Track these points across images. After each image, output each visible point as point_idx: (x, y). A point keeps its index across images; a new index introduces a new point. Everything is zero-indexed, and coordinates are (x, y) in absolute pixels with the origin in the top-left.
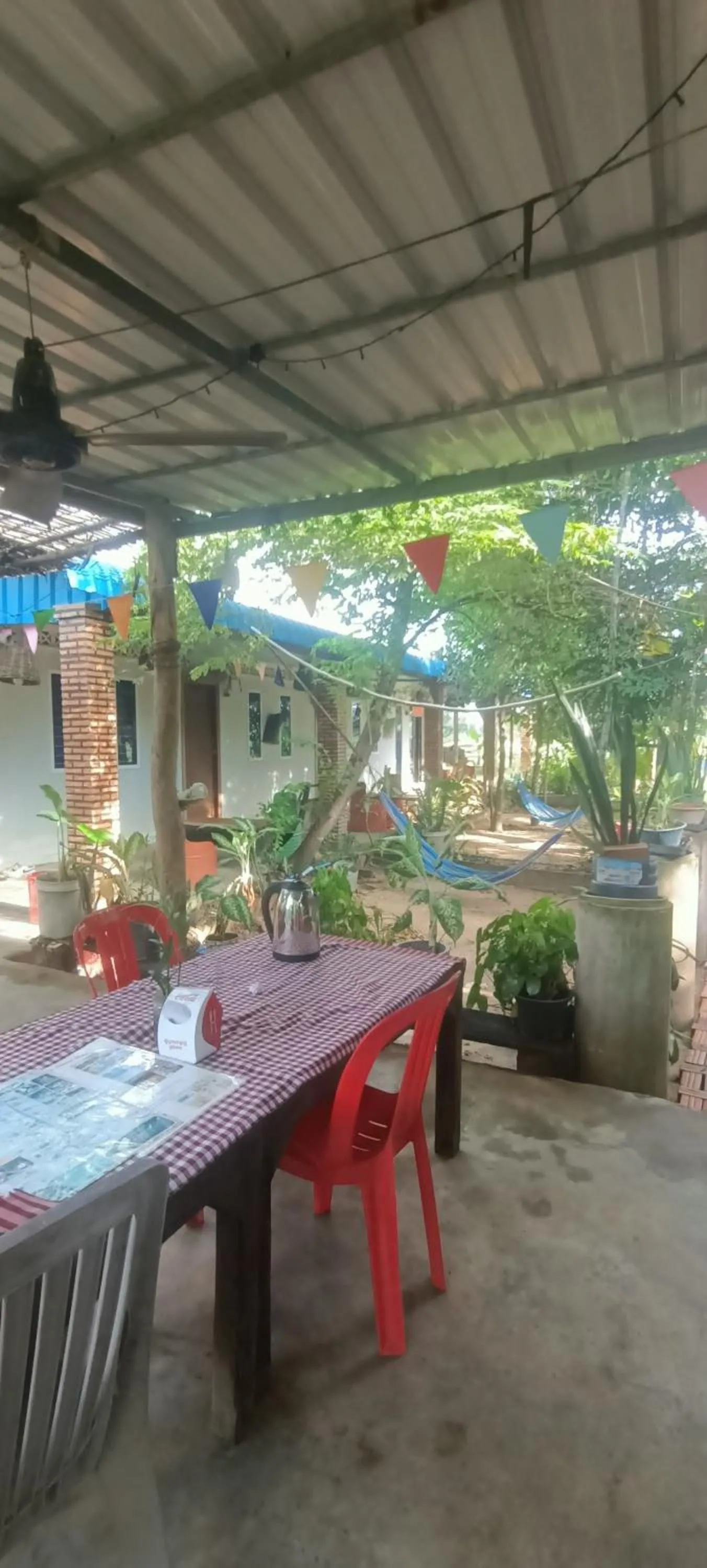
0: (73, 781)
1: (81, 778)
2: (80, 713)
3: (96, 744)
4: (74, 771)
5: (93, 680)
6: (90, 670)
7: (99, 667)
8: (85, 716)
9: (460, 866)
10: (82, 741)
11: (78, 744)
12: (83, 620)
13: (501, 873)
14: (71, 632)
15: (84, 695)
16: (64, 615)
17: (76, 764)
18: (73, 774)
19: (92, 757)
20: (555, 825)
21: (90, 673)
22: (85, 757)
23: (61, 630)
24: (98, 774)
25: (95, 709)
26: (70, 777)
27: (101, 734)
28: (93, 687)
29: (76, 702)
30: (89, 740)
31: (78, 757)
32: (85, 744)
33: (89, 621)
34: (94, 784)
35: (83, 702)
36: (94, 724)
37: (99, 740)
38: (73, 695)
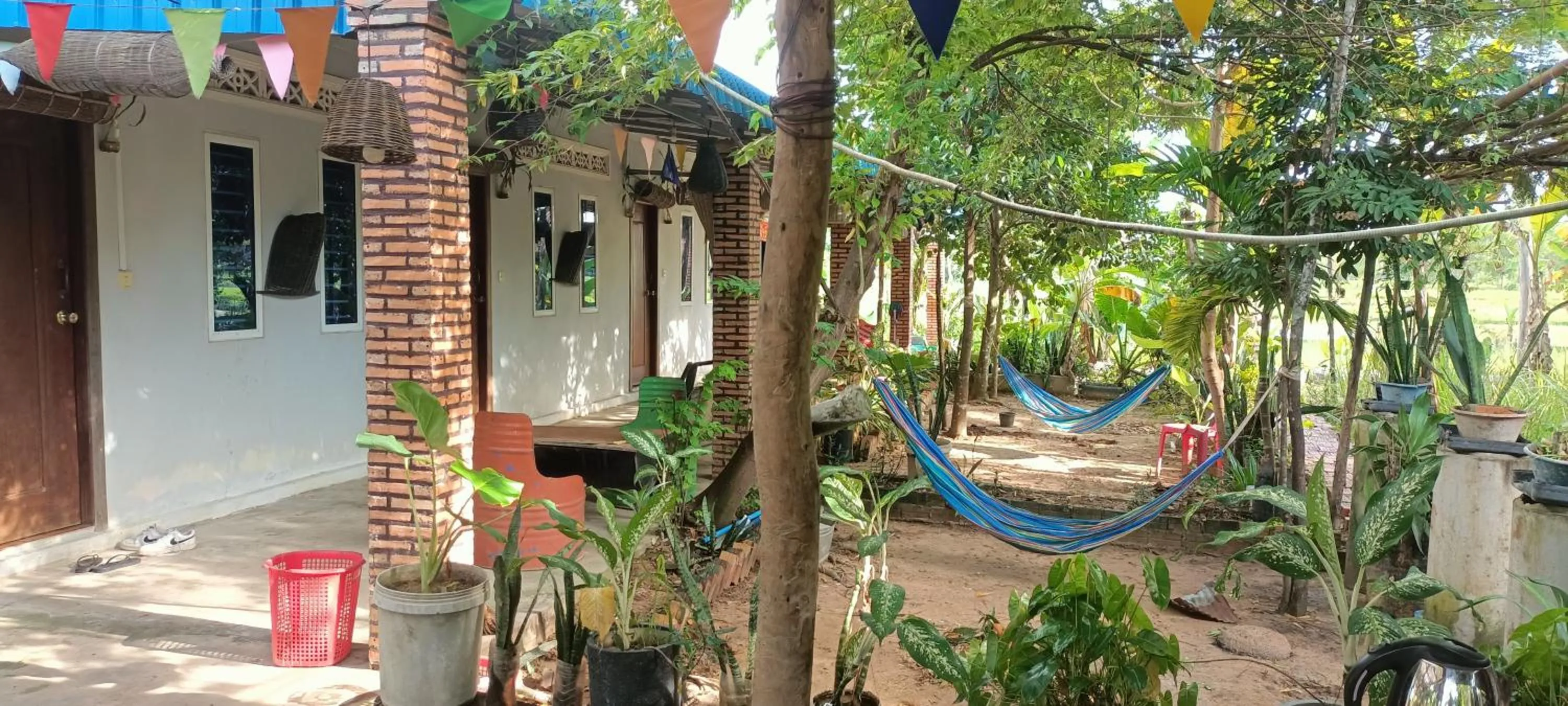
0: (387, 366)
1: (405, 361)
2: (407, 226)
3: (439, 291)
4: (390, 346)
5: (436, 159)
6: (431, 137)
7: (447, 133)
8: (419, 233)
9: (1018, 511)
10: (411, 284)
11: (402, 290)
12: (419, 33)
13: (1111, 522)
14: (390, 57)
15: (421, 188)
16: (374, 20)
17: (393, 332)
18: (387, 352)
19: (434, 319)
20: (1073, 429)
21: (432, 144)
22: (418, 319)
23: (362, 51)
24: (441, 353)
25: (438, 219)
26: (380, 359)
27: (448, 270)
28: (436, 174)
29: (400, 204)
30: (428, 283)
31: (403, 318)
32: (417, 291)
33: (431, 35)
34: (436, 374)
35: (415, 204)
36: (436, 250)
37: (445, 283)
38: (390, 188)
